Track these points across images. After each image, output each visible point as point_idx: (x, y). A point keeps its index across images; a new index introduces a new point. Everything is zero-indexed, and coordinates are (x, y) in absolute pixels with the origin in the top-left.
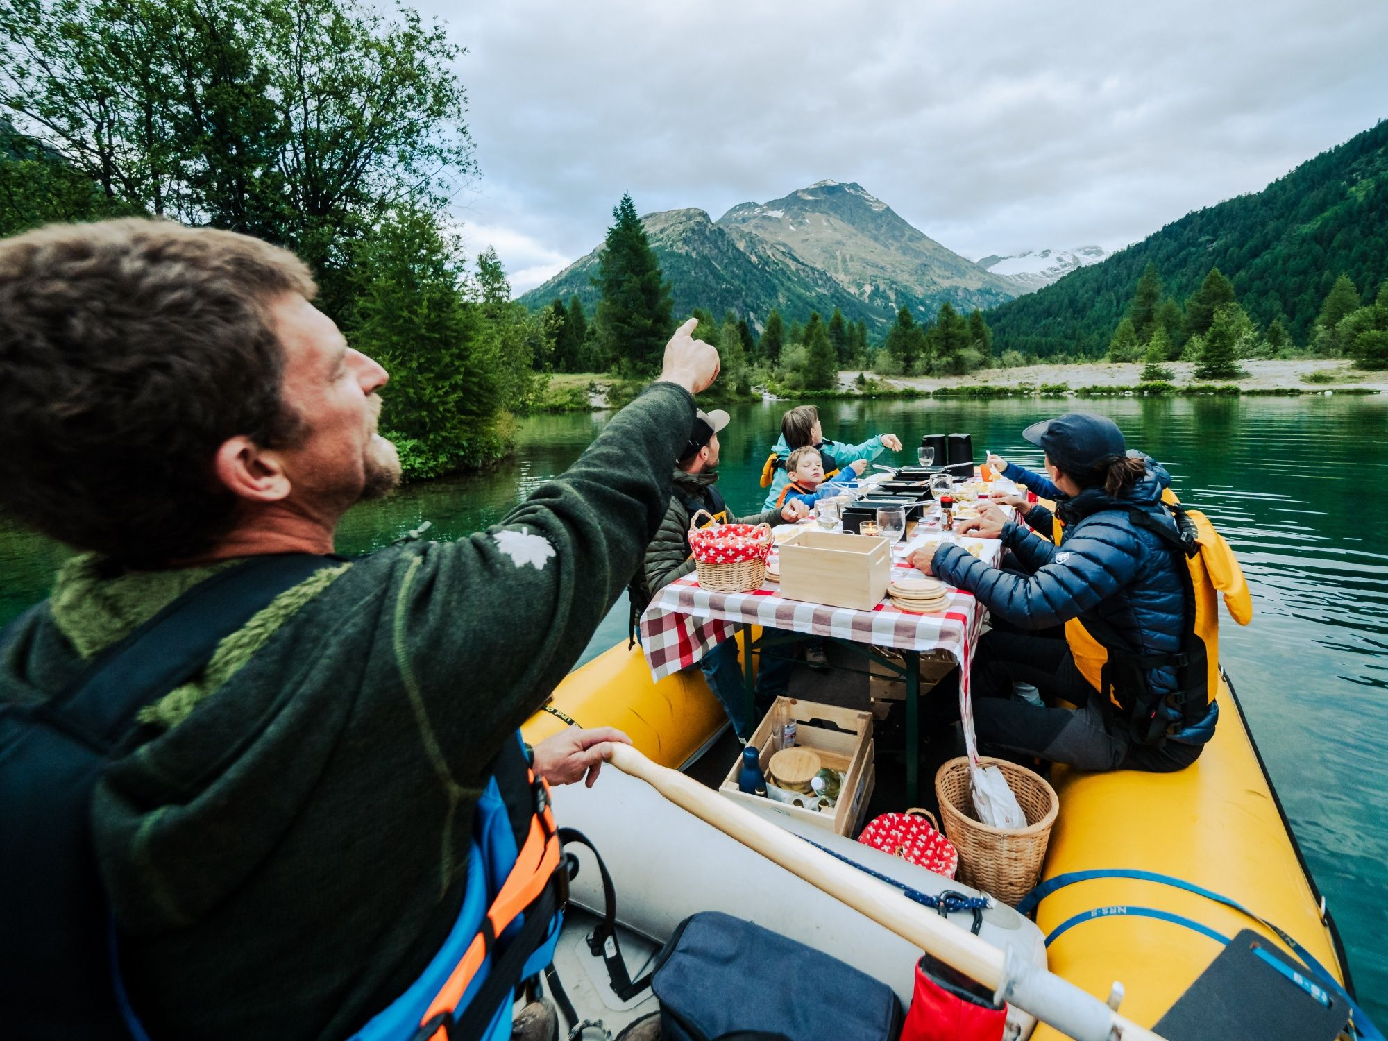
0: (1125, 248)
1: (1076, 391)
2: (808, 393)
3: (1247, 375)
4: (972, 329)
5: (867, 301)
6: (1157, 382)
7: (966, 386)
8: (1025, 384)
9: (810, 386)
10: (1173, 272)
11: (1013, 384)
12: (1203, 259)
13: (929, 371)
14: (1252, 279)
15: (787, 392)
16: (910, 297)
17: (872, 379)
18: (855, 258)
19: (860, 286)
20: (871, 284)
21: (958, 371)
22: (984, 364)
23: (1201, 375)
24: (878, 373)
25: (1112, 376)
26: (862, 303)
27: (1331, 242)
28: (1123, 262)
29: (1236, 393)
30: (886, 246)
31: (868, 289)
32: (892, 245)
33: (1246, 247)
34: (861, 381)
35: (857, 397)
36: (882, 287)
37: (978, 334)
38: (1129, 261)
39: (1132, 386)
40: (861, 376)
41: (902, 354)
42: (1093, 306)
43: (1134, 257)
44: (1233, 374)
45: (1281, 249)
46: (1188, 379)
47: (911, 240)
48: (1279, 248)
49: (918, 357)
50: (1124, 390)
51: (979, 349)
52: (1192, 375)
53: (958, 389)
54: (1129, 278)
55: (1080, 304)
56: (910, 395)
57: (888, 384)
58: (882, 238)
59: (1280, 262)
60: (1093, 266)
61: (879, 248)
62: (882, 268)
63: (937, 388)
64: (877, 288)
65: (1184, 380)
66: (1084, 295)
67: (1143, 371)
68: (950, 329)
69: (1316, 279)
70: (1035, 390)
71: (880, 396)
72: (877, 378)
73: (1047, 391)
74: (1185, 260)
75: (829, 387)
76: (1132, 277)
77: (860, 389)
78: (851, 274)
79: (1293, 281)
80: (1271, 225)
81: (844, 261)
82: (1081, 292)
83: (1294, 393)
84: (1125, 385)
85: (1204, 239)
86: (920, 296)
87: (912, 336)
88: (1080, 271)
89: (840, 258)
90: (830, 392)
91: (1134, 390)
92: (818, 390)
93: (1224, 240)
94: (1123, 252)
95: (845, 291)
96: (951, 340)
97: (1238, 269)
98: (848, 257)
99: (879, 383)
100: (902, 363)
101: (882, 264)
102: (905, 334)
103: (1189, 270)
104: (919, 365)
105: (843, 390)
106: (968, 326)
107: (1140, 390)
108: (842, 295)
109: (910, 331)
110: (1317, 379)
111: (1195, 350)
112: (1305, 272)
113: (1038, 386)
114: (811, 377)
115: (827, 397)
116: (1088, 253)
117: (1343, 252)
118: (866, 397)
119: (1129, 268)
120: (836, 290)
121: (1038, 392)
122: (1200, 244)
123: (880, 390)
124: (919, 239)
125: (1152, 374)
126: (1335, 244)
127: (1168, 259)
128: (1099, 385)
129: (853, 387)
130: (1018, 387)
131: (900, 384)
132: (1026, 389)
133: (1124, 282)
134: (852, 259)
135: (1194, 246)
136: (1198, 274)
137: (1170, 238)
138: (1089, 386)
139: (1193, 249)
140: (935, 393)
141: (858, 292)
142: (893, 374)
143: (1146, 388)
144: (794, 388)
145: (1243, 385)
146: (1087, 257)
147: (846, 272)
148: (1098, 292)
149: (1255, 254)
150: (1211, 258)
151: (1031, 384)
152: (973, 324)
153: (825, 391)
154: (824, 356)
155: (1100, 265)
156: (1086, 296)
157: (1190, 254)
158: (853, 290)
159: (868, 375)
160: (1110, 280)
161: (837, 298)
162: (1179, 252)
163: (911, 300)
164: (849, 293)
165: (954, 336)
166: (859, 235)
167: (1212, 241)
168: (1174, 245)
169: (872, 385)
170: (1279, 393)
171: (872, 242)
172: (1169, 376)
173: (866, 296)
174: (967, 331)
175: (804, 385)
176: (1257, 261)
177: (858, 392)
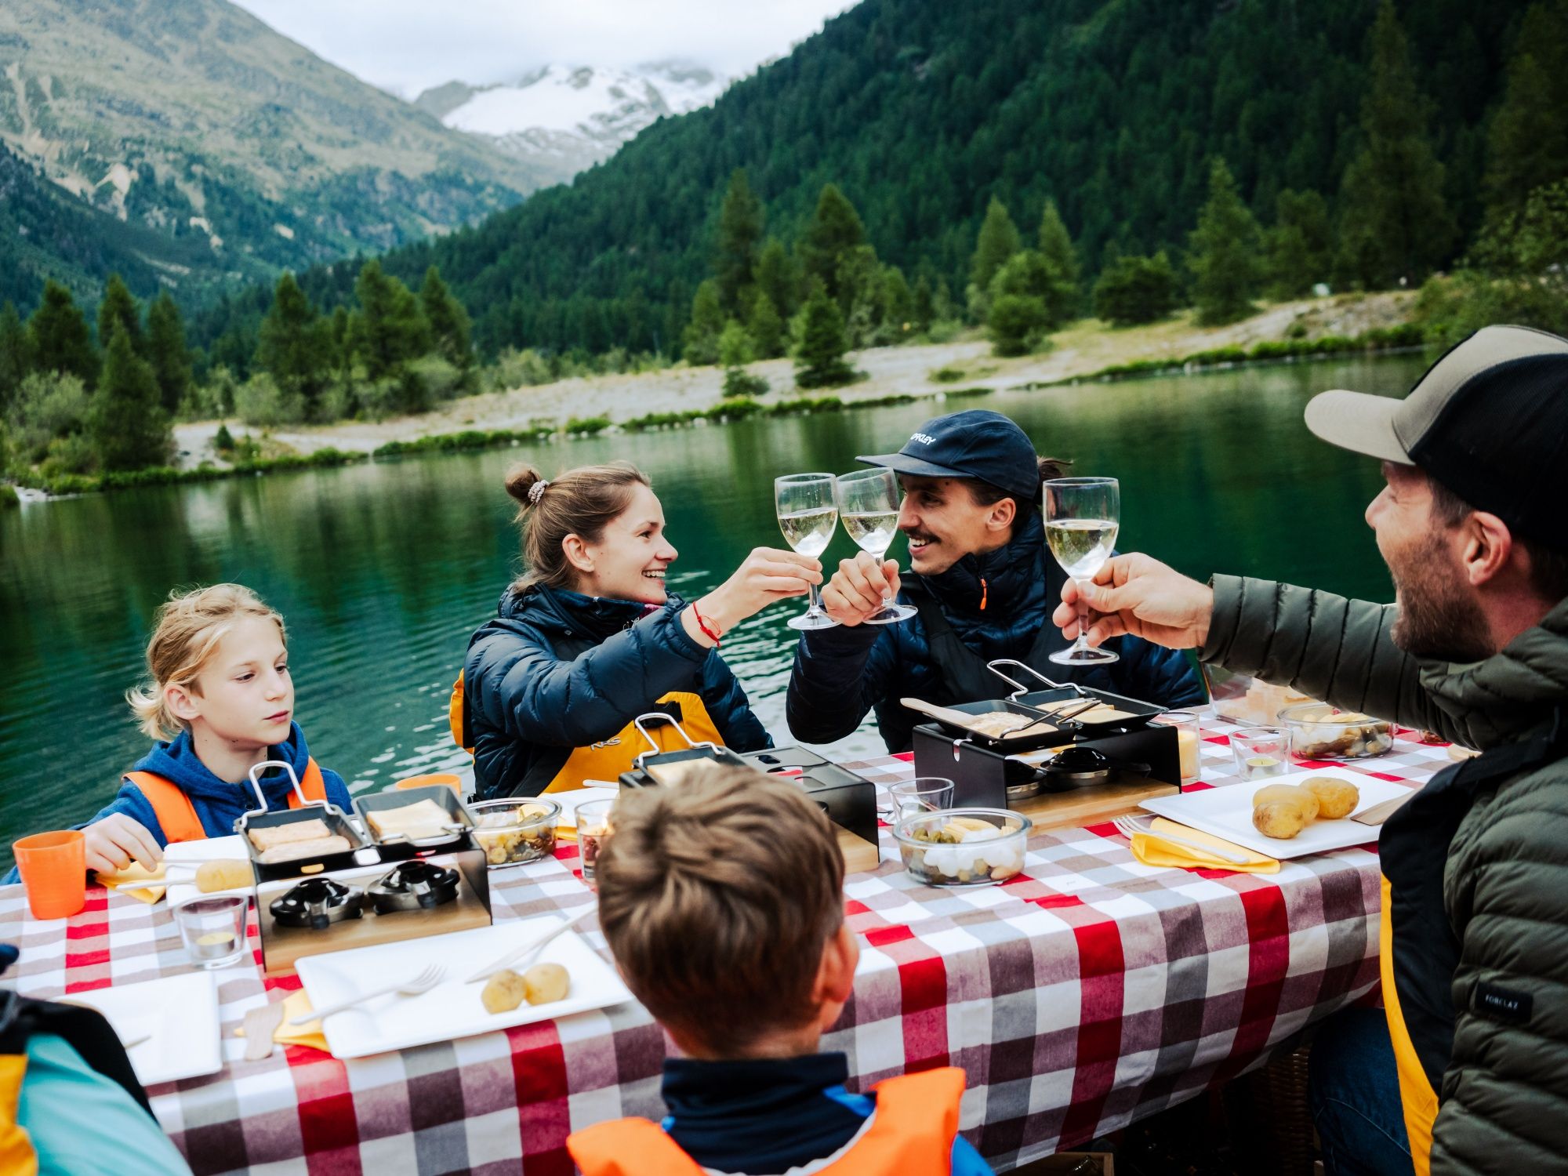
0: (753, 72)
1: (623, 426)
2: (118, 477)
3: (864, 376)
4: (428, 312)
5: (123, 215)
6: (740, 399)
7: (435, 433)
8: (539, 421)
9: (115, 462)
10: (855, 131)
11: (518, 423)
12: (910, 101)
13: (353, 410)
14: (1001, 148)
15: (67, 479)
16: (247, 199)
17: (248, 437)
18: (70, 88)
19: (95, 170)
20: (128, 165)
21: (416, 406)
22: (464, 386)
23: (806, 382)
24: (253, 423)
25: (682, 392)
26: (110, 219)
27: (1124, 66)
28: (752, 107)
29: (836, 406)
30: (157, 52)
31: (122, 178)
32: (175, 49)
33: (985, 74)
34: (224, 442)
35: (223, 476)
36: (162, 172)
37: (443, 324)
38: (766, 104)
39: (705, 410)
40: (223, 432)
41: (295, 379)
42: (702, 215)
43: (772, 94)
44: (844, 377)
45: (1045, 78)
46: (787, 389)
47: (227, 37)
48: (1042, 78)
49: (328, 384)
50: (692, 417)
51: (450, 359)
52: (792, 383)
53: (420, 443)
54: (769, 145)
55: (673, 213)
56: (330, 461)
57: (280, 444)
58: (143, 28)
59: (1047, 109)
60: (692, 117)
61: (138, 58)
62: (153, 116)
63: (382, 444)
64: (147, 177)
65: (782, 393)
66: (680, 190)
67: (724, 381)
68: (387, 320)
69: (1107, 147)
70: (556, 430)
71: (269, 469)
72: (255, 434)
73: (577, 429)
74: (875, 100)
75: (159, 460)
76: (777, 142)
77: (226, 459)
78: (65, 134)
79: (1070, 150)
80: (1023, 25)
81: (36, 96)
82: (672, 180)
83: (906, 400)
84: (691, 408)
85: (905, 52)
86: (276, 197)
87: (311, 340)
88: (666, 130)
89: (20, 87)
90: (166, 469)
91: (706, 416)
92: (138, 468)
93: (943, 56)
94: (750, 79)
95: (51, 185)
96: (391, 343)
97: (978, 120)
98: (45, 84)
99: (262, 443)
100: (300, 399)
101: (152, 104)
102: (296, 335)
103: (883, 127)
104: (333, 399)
105: (190, 465)
106: (420, 306)
107: (715, 416)
108: (45, 200)
109: (306, 329)
110: (946, 376)
111: (794, 340)
112: (1088, 132)
113: (563, 422)
114: (117, 444)
115: (159, 482)
116: (678, 77)
117: (1146, 89)
118: (238, 473)
119: (767, 120)
120: (24, 184)
121: (562, 433)
122: (900, 66)
123: (266, 457)
124: (246, 33)
125: (738, 385)
126: (1133, 70)
127: (842, 98)
128: (656, 413)
129: (211, 455)
130: (526, 428)
131: (305, 442)
132: (541, 431)
133: (760, 154)
134: (58, 89)
135: (888, 69)
136: (900, 137)
137: (842, 50)
138: (641, 416)
139: (888, 77)
140: (379, 454)
141: (91, 190)
142: (284, 421)
143: (724, 411)
144: (80, 469)
145: (846, 395)
146: (679, 87)
147: (47, 128)
148: (708, 180)
149: (1002, 90)
150: (925, 97)
151: (550, 421)
152: (429, 301)
153: (153, 470)
154: (139, 395)
155: (705, 113)
156: (684, 191)
157: (884, 88)
158: (75, 183)
159: (237, 431)
160: (731, 150)
161: (31, 208)
162: (863, 80)
163: (252, 208)
164: (65, 193)
165: (397, 333)
166: (73, 19)
167: (921, 58)
168: (849, 66)
169: (249, 449)
170: (888, 402)
171: (113, 41)
172: (760, 388)
173: (118, 199)
174: (423, 321)
175: (101, 460)
176: (1007, 105)
177: (222, 466)
